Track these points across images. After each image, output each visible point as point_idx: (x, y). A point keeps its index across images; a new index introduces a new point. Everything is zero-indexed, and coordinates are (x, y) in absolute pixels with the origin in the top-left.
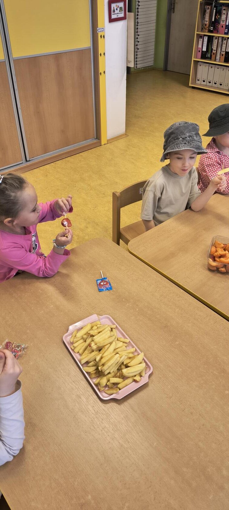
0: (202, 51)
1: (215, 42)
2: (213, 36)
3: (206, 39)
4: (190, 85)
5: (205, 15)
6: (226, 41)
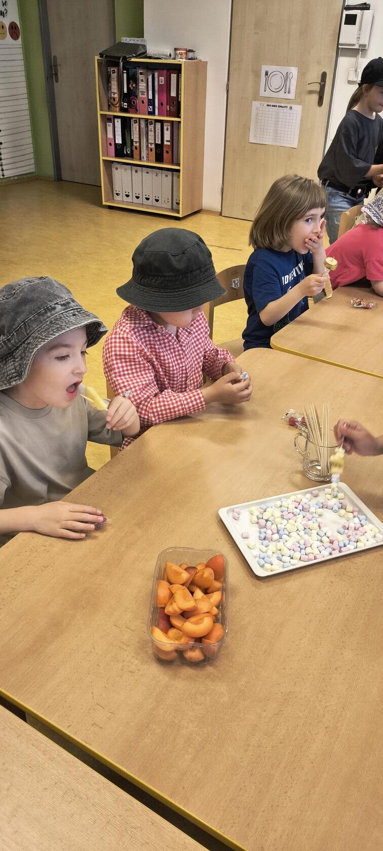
0: (116, 144)
1: (135, 127)
2: (130, 118)
3: (118, 123)
4: (104, 203)
5: (111, 83)
6: (153, 125)
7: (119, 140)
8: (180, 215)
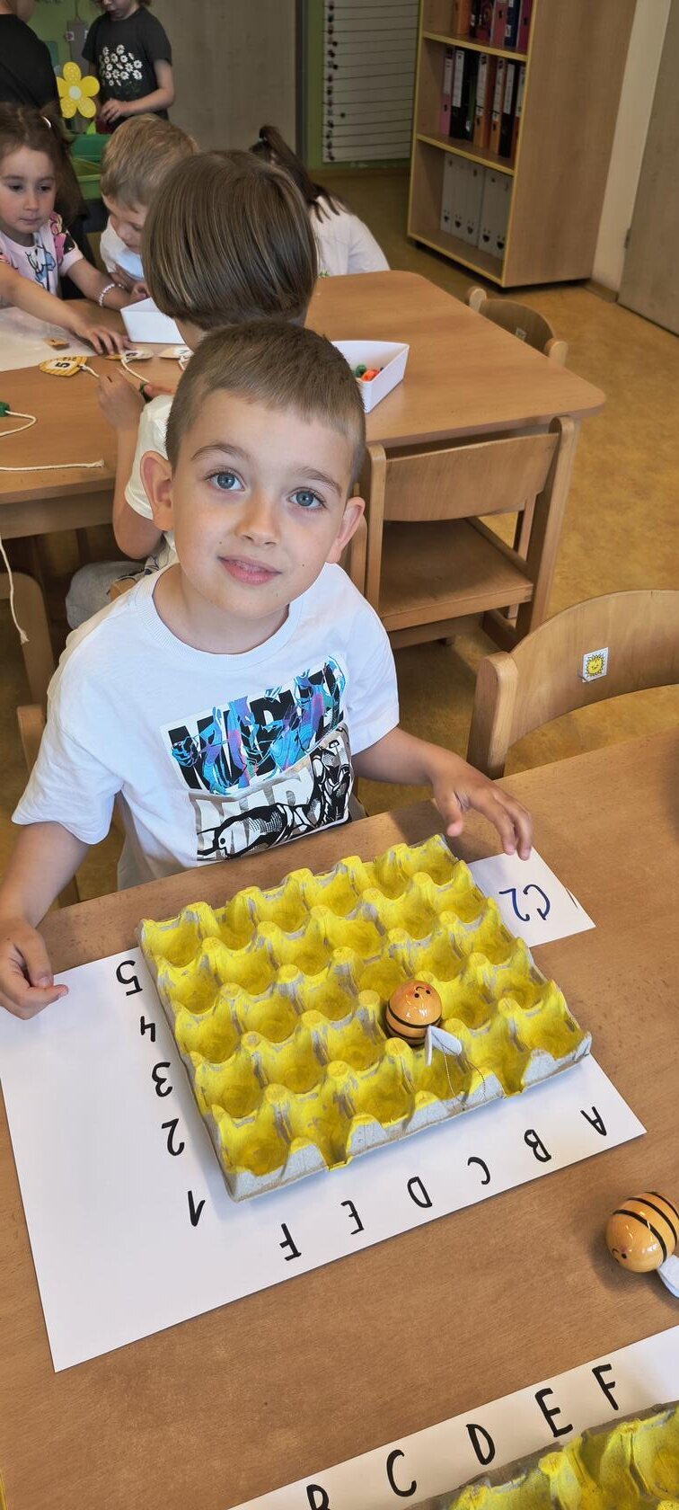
0: (453, 108)
1: (483, 74)
2: (477, 53)
3: (460, 63)
4: (410, 234)
6: (502, 70)
7: (457, 102)
8: (503, 283)
